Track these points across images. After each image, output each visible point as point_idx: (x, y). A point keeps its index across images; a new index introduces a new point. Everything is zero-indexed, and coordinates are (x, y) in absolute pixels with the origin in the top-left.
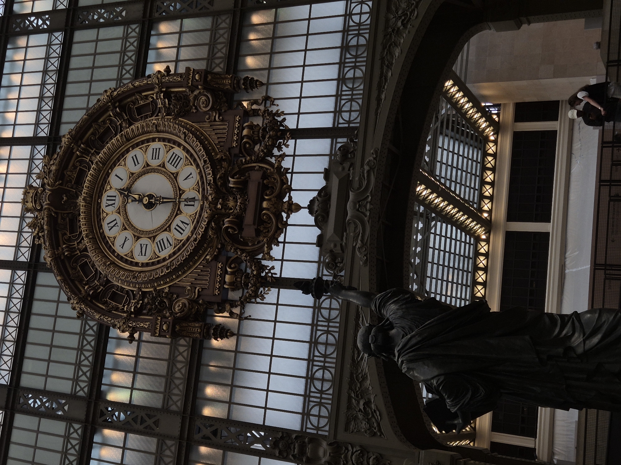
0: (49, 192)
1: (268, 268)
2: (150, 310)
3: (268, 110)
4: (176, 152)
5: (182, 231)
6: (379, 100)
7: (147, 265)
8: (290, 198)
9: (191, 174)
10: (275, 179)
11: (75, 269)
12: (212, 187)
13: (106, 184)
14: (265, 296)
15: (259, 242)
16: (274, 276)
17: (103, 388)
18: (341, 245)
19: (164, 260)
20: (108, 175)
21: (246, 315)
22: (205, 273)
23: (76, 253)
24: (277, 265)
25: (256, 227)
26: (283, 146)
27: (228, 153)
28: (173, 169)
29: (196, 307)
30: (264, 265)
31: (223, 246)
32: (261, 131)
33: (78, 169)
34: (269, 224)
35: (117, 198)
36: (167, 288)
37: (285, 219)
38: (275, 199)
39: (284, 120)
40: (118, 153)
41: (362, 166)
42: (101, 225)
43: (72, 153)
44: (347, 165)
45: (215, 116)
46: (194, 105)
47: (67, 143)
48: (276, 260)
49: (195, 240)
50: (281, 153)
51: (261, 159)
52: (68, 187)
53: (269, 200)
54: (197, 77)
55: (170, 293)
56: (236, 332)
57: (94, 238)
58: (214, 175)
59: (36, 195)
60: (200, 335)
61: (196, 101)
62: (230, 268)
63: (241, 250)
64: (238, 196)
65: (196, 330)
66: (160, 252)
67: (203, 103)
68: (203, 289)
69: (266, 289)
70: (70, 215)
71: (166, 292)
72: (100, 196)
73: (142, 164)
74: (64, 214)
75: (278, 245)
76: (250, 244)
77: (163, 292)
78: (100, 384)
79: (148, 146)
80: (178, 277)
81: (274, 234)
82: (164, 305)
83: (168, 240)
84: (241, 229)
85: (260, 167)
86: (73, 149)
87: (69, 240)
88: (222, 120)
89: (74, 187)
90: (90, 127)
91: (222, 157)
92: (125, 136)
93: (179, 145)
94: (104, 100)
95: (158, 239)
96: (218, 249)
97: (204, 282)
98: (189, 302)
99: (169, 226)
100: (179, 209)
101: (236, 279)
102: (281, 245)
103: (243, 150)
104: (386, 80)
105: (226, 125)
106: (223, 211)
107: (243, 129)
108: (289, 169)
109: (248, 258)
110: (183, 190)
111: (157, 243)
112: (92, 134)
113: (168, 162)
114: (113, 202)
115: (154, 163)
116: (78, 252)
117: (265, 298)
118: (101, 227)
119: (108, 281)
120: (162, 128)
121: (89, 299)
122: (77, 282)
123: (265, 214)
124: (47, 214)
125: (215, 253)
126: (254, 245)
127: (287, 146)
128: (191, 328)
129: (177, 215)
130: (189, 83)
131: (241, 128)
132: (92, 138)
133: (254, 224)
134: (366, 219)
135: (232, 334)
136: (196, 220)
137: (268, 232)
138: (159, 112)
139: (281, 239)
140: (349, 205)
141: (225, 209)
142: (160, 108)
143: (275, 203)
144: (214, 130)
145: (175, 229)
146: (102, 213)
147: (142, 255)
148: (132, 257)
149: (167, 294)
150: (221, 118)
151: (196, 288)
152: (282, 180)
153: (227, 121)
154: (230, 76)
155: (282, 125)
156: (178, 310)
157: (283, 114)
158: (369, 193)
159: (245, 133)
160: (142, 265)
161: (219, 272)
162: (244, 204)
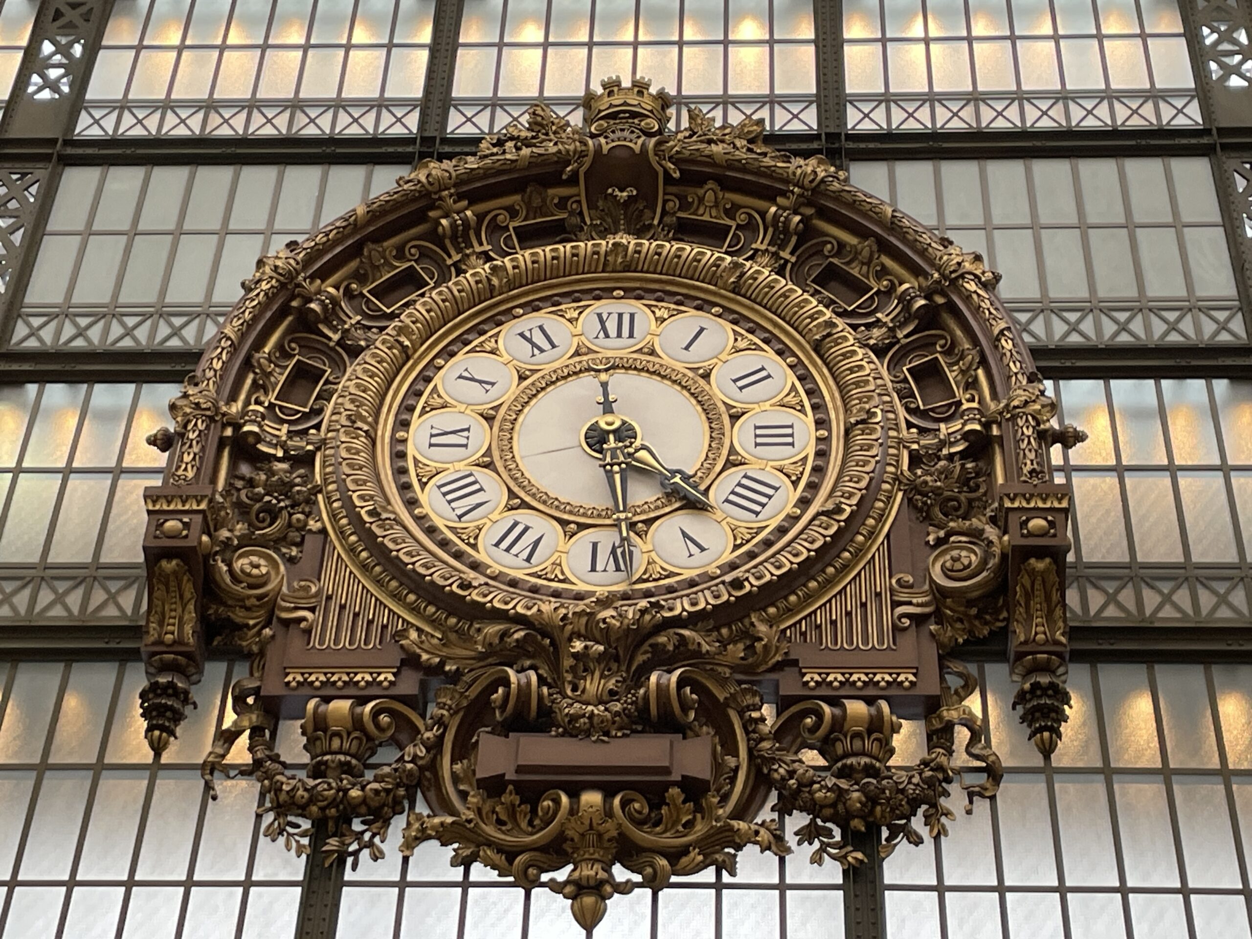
0: (637, 148)
1: (377, 840)
2: (251, 483)
3: (949, 781)
4: (778, 498)
5: (505, 544)
7: (399, 454)
8: (626, 888)
9: (703, 549)
10: (689, 825)
11: (400, 256)
12: (647, 617)
13: (673, 306)
14: (282, 840)
15: (463, 795)
16: (350, 860)
17: (32, 389)
19: (412, 503)
20: (703, 308)
21: (221, 785)
22: (360, 634)
23: (453, 252)
24: (389, 869)
25: (511, 777)
26: (817, 844)
27: (778, 658)
28: (719, 492)
29: (251, 622)
30: (387, 823)
31: (455, 677)
32: (864, 760)
33: (728, 222)
34: (530, 823)
35: (625, 341)
36: (319, 524)
37: (545, 877)
38: (614, 833)
39: (917, 841)
40: (776, 325)
42: (537, 309)
43: (771, 196)
45: (910, 603)
46: (949, 534)
47: (799, 171)
48: (406, 860)
49: (466, 585)
50: (791, 840)
51: (765, 771)
52: (665, 202)
53: (609, 813)
54: (1037, 523)
55: (303, 537)
56: (165, 759)
57: (491, 291)
58: (694, 620)
59: (634, 115)
60: (154, 644)
61: (964, 539)
62: (376, 712)
63: (441, 739)
64: (617, 707)
65: (170, 628)
66: (439, 487)
67: (955, 560)
68: (308, 632)
69: (305, 841)
70: (576, 220)
71: (306, 524)
72: (631, 293)
73: (738, 398)
74: (579, 202)
75: (454, 863)
76: (458, 767)
77: (308, 515)
78: (43, 378)
79: (802, 411)
80: (352, 550)
81: (490, 844)
82: (263, 521)
83: (479, 505)
84: (506, 728)
85: (736, 770)
86: (784, 194)
87: (496, 228)
88: (897, 629)
89: (667, 220)
90: (862, 233)
91: (761, 639)
92: (829, 335)
93: (804, 503)
94: (945, 258)
95: (484, 476)
96: (442, 664)
97: (330, 635)
98: (265, 595)
99: (525, 505)
100: (582, 527)
101: (337, 734)
102: (457, 874)
103: (794, 709)
105: (881, 641)
106: (568, 662)
107: (870, 701)
108: (733, 873)
109: (409, 766)
110: (646, 533)
111: (471, 475)
112: (841, 245)
113: (746, 476)
114: (613, 332)
115: (741, 435)
116: (457, 257)
117: (273, 840)
118: (533, 307)
119: (355, 352)
120: (859, 439)
121: (294, 304)
122: (353, 265)
123: (557, 802)
124: (568, 151)
125: (425, 657)
126: (456, 779)
127: (817, 859)
128: (180, 610)
129: (563, 523)
130: (1012, 500)
131: (871, 692)
132: (829, 246)
133: (520, 770)
135: (158, 749)
136: (545, 582)
137: (500, 822)
138: (922, 431)
139: (479, 872)
141: (573, 669)
142: (939, 430)
143: (600, 836)
144: (864, 605)
145: (516, 524)
146: (578, 307)
147: (432, 436)
148: (428, 409)
149: (302, 527)
150: (906, 622)
151: (312, 610)
152: (684, 851)
153: (894, 643)
154: (1063, 640)
155: (894, 833)
156: (241, 564)
157: (939, 834)
159: (856, 706)
160: (399, 442)
161: (363, 678)
162: (592, 727)
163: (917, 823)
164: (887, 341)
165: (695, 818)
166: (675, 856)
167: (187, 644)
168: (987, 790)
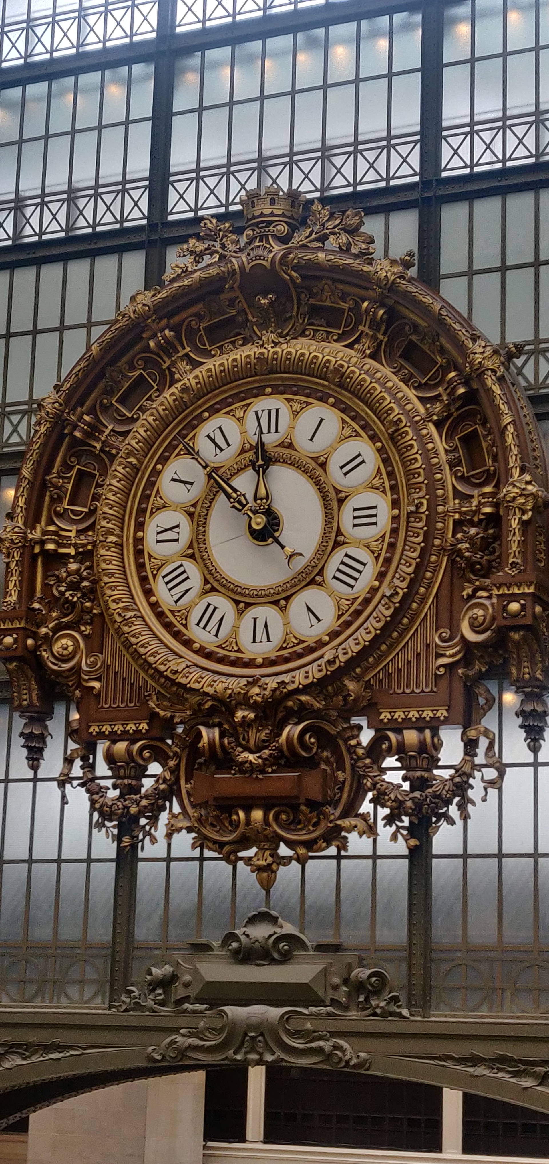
0: (268, 265)
1: (153, 831)
2: (58, 579)
4: (367, 572)
5: (202, 624)
6: (474, 1061)
7: (140, 553)
8: (286, 861)
9: (319, 620)
10: (316, 825)
11: (132, 368)
13: (303, 399)
14: (104, 831)
16: (140, 846)
18: (186, 999)
19: (148, 593)
20: (323, 399)
21: (69, 792)
22: (127, 696)
23: (166, 359)
24: (161, 849)
25: (216, 800)
26: (394, 828)
27: (365, 703)
28: (330, 570)
29: (70, 684)
30: (157, 819)
33: (343, 306)
34: (230, 823)
35: (274, 435)
39: (452, 822)
40: (367, 414)
41: (334, 1034)
42: (216, 412)
44: (342, 995)
45: (444, 655)
46: (477, 590)
47: (376, 276)
48: (169, 845)
51: (361, 781)
52: (299, 295)
53: (268, 822)
54: (514, 607)
55: (92, 618)
56: (38, 776)
59: (270, 223)
60: (18, 707)
61: (483, 595)
62: (141, 750)
63: (178, 766)
64: (266, 752)
65: (25, 696)
66: (163, 578)
67: (475, 616)
68: (98, 695)
70: (241, 319)
72: (277, 391)
73: (344, 484)
74: (242, 302)
75: (194, 847)
76: (188, 786)
77: (93, 601)
79: (385, 492)
80: (117, 633)
81: (209, 839)
82: (67, 609)
83: (187, 591)
85: (344, 782)
87: (192, 333)
88: (438, 677)
89: (302, 309)
91: (351, 694)
93: (382, 576)
94: (473, 356)
95: (189, 566)
96: (172, 717)
97: (111, 696)
98: (73, 668)
99: (213, 589)
100: (248, 605)
101: (122, 765)
104: (516, 1074)
105: (427, 686)
107: (421, 730)
108: (346, 850)
109: (162, 787)
110: (286, 607)
111: (181, 565)
112: (415, 327)
113: (346, 555)
114: (265, 427)
115: (345, 517)
116: (168, 362)
117: (100, 831)
118: (214, 411)
119: (112, 456)
120: (412, 526)
121: (66, 431)
122: (101, 385)
123: (239, 816)
124: (223, 272)
125: (162, 714)
126: (190, 794)
128: (28, 684)
129: (237, 602)
130: (498, 589)
131: (421, 724)
132: (408, 327)
134: (232, 1052)
135: (35, 768)
136: (227, 653)
137: (213, 825)
138: (463, 498)
140: (256, 1012)
141: (242, 725)
142: (474, 496)
144: (419, 655)
145: (209, 606)
146: (244, 406)
147: (158, 533)
148: (154, 510)
149: (90, 611)
150: (442, 670)
151: (98, 679)
152: (314, 841)
153: (436, 687)
154: (540, 677)
155: (439, 817)
156: (57, 648)
157: (465, 817)
158: (279, 1054)
159: (411, 736)
160: (139, 541)
161: (131, 727)
162: (253, 768)
163: (453, 811)
164: (445, 414)
165: (319, 819)
166: (309, 845)
167: (36, 706)
168: (496, 784)
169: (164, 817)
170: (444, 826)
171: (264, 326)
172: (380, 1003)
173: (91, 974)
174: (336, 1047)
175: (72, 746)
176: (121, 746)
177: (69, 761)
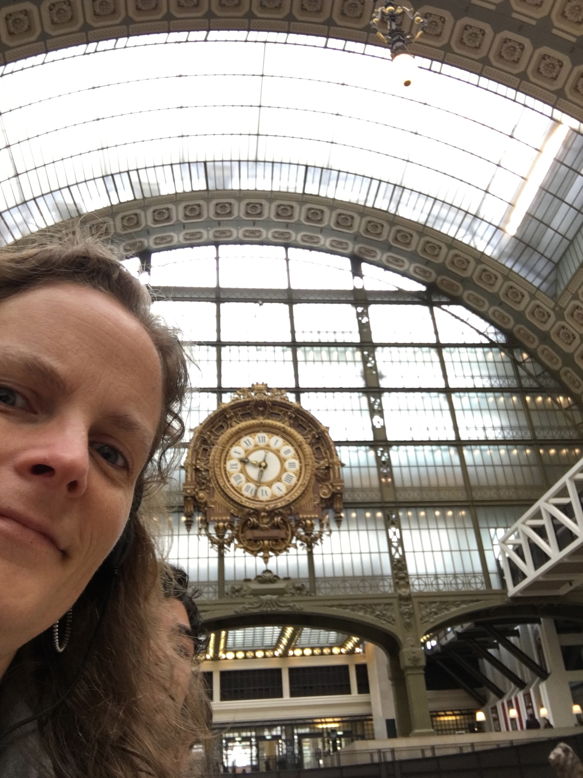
0: (264, 399)
1: (229, 548)
2: (198, 477)
3: (323, 533)
4: (294, 479)
5: (246, 490)
6: (332, 606)
7: (225, 471)
8: (271, 556)
9: (281, 491)
10: (282, 545)
11: (219, 422)
13: (272, 435)
14: (213, 549)
15: (244, 541)
16: (225, 552)
18: (246, 595)
19: (229, 481)
20: (277, 434)
21: (201, 537)
22: (223, 509)
23: (229, 421)
24: (232, 554)
25: (252, 538)
26: (302, 547)
27: (295, 513)
28: (283, 478)
29: (202, 506)
31: (240, 518)
32: (310, 532)
34: (255, 545)
35: (264, 443)
36: (212, 486)
37: (258, 555)
38: (270, 547)
39: (318, 545)
40: (291, 440)
41: (293, 601)
44: (293, 591)
45: (317, 501)
46: (323, 485)
47: (294, 405)
48: (234, 552)
49: (242, 501)
50: (298, 546)
51: (294, 534)
52: (268, 409)
53: (269, 544)
54: (338, 488)
55: (210, 488)
57: (239, 432)
58: (283, 508)
59: (262, 391)
60: (187, 511)
61: (325, 487)
62: (227, 524)
63: (238, 530)
64: (269, 525)
65: (189, 508)
66: (233, 478)
67: (324, 492)
68: (213, 510)
69: (217, 549)
70: (252, 413)
72: (264, 432)
73: (286, 457)
74: (252, 409)
75: (243, 552)
76: (243, 535)
77: (210, 483)
79: (297, 459)
80: (219, 492)
81: (249, 549)
82: (202, 485)
83: (241, 482)
84: (251, 529)
85: (289, 534)
86: (291, 409)
87: (237, 415)
88: (315, 507)
89: (269, 412)
90: (306, 419)
91: (293, 510)
93: (298, 480)
94: (321, 427)
95: (241, 475)
96: (238, 516)
97: (218, 509)
98: (205, 501)
99: (249, 481)
100: (260, 486)
101: (221, 530)
102: (243, 555)
103: (298, 522)
105: (312, 509)
106: (260, 517)
107: (311, 520)
108: (289, 553)
109: (234, 534)
110: (271, 487)
111: (239, 475)
112: (302, 420)
113: (288, 474)
114: (261, 441)
115: (286, 465)
118: (246, 435)
119: (213, 446)
121: (202, 436)
122: (211, 426)
123: (261, 543)
124: (250, 400)
125: (235, 514)
126: (242, 537)
127: (303, 550)
128: (190, 505)
129: (256, 485)
130: (334, 483)
132: (299, 421)
133: (254, 537)
134: (262, 608)
136: (254, 499)
137: (251, 546)
138: (318, 463)
139: (247, 554)
140: (269, 597)
142: (320, 463)
143: (268, 548)
144: (309, 502)
145: (248, 485)
146: (254, 435)
147: (231, 466)
148: (229, 460)
149: (209, 486)
151: (213, 504)
155: (315, 544)
156: (200, 495)
157: (322, 543)
158: (277, 608)
159: (308, 522)
160: (225, 468)
161: (224, 518)
162: (266, 529)
163: (319, 542)
164: (310, 442)
165: (282, 543)
166: (280, 551)
168: (329, 535)
169: (232, 545)
170: (316, 546)
171: (258, 415)
172: (304, 592)
173: (211, 589)
174: (295, 605)
175: (200, 526)
176: (221, 524)
177: (200, 529)
